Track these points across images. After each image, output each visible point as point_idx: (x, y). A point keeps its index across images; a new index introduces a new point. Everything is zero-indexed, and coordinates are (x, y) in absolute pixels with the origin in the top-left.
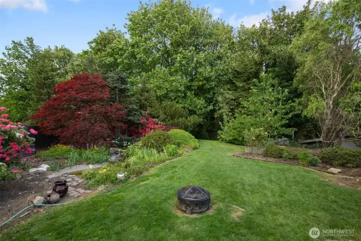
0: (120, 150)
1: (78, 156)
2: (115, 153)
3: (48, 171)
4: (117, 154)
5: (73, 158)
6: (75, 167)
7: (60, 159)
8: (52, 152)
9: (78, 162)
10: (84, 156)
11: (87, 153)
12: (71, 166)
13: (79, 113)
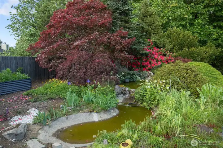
0: (127, 89)
1: (76, 97)
2: (122, 93)
3: (34, 124)
4: (124, 94)
5: (71, 100)
6: (73, 116)
7: (55, 99)
8: (46, 89)
9: (78, 108)
10: (85, 97)
11: (88, 93)
12: (68, 114)
13: (76, 44)
